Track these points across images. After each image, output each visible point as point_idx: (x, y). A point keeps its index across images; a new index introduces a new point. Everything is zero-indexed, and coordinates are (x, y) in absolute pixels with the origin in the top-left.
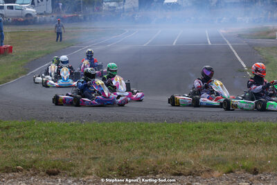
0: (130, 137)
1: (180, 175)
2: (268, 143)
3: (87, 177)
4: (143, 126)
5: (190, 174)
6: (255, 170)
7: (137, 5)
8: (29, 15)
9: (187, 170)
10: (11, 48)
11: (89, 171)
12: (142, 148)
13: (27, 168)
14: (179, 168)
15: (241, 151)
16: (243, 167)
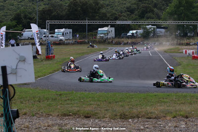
0: (122, 100)
1: (150, 118)
2: (190, 103)
3: (105, 119)
4: (128, 95)
5: (155, 118)
6: (187, 116)
7: (114, 36)
8: (61, 40)
9: (154, 116)
10: (54, 56)
11: (106, 116)
12: (129, 105)
13: (75, 114)
14: (149, 115)
15: (178, 107)
16: (181, 115)
